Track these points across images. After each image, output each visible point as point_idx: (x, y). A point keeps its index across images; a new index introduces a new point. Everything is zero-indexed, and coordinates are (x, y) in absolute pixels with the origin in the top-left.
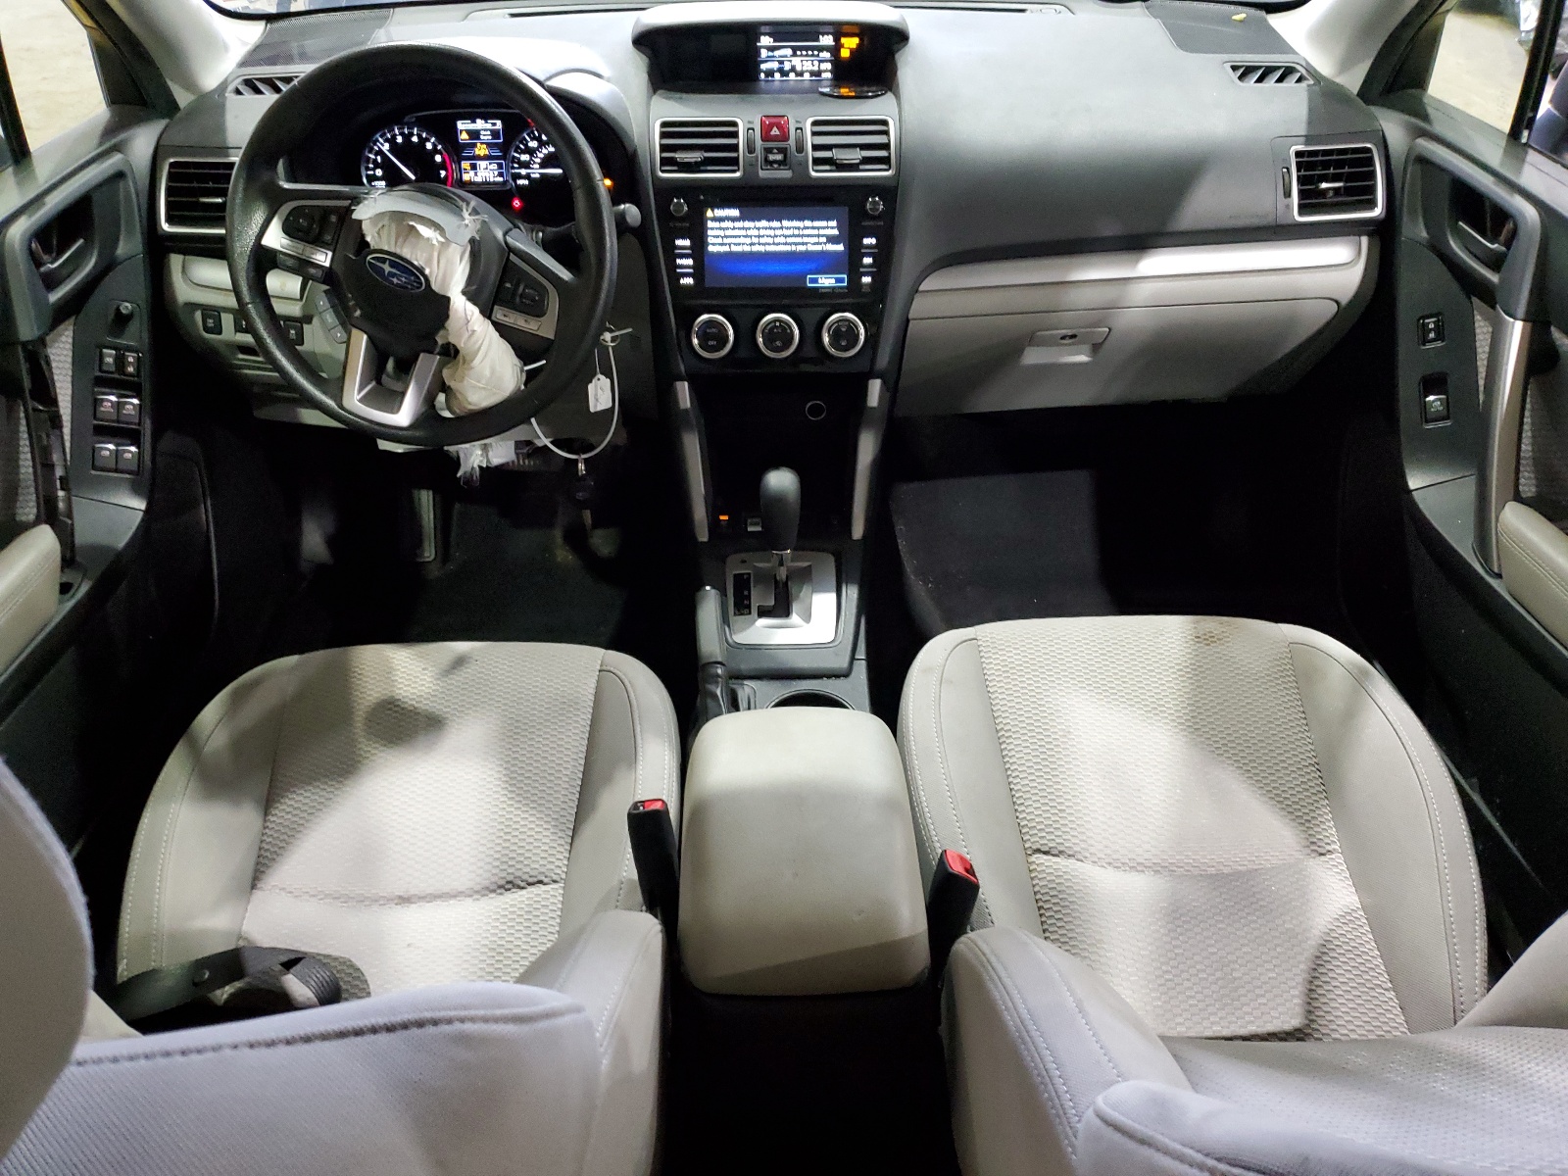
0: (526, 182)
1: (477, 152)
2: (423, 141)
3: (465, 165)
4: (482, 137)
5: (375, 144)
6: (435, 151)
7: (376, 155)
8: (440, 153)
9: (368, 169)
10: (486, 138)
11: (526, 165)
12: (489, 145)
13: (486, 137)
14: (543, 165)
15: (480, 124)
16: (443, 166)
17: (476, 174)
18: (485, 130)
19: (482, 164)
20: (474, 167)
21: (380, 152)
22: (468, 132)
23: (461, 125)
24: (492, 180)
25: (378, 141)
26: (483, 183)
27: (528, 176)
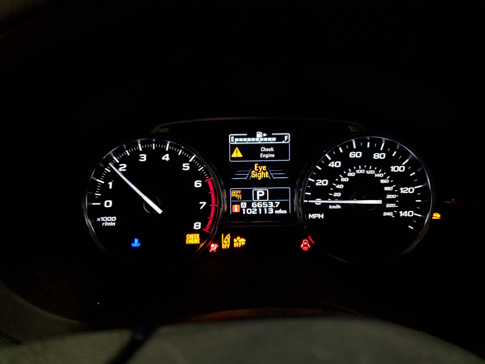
0: (321, 216)
1: (254, 175)
2: (177, 160)
3: (235, 193)
4: (261, 155)
5: (107, 165)
6: (194, 174)
7: (107, 181)
8: (200, 176)
9: (93, 199)
10: (267, 156)
11: (323, 193)
12: (270, 166)
13: (267, 154)
14: (346, 194)
15: (260, 138)
16: (203, 193)
17: (249, 206)
18: (268, 146)
19: (260, 192)
20: (247, 196)
21: (113, 176)
22: (242, 147)
23: (233, 139)
24: (271, 212)
25: (112, 160)
26: (257, 216)
27: (323, 208)
